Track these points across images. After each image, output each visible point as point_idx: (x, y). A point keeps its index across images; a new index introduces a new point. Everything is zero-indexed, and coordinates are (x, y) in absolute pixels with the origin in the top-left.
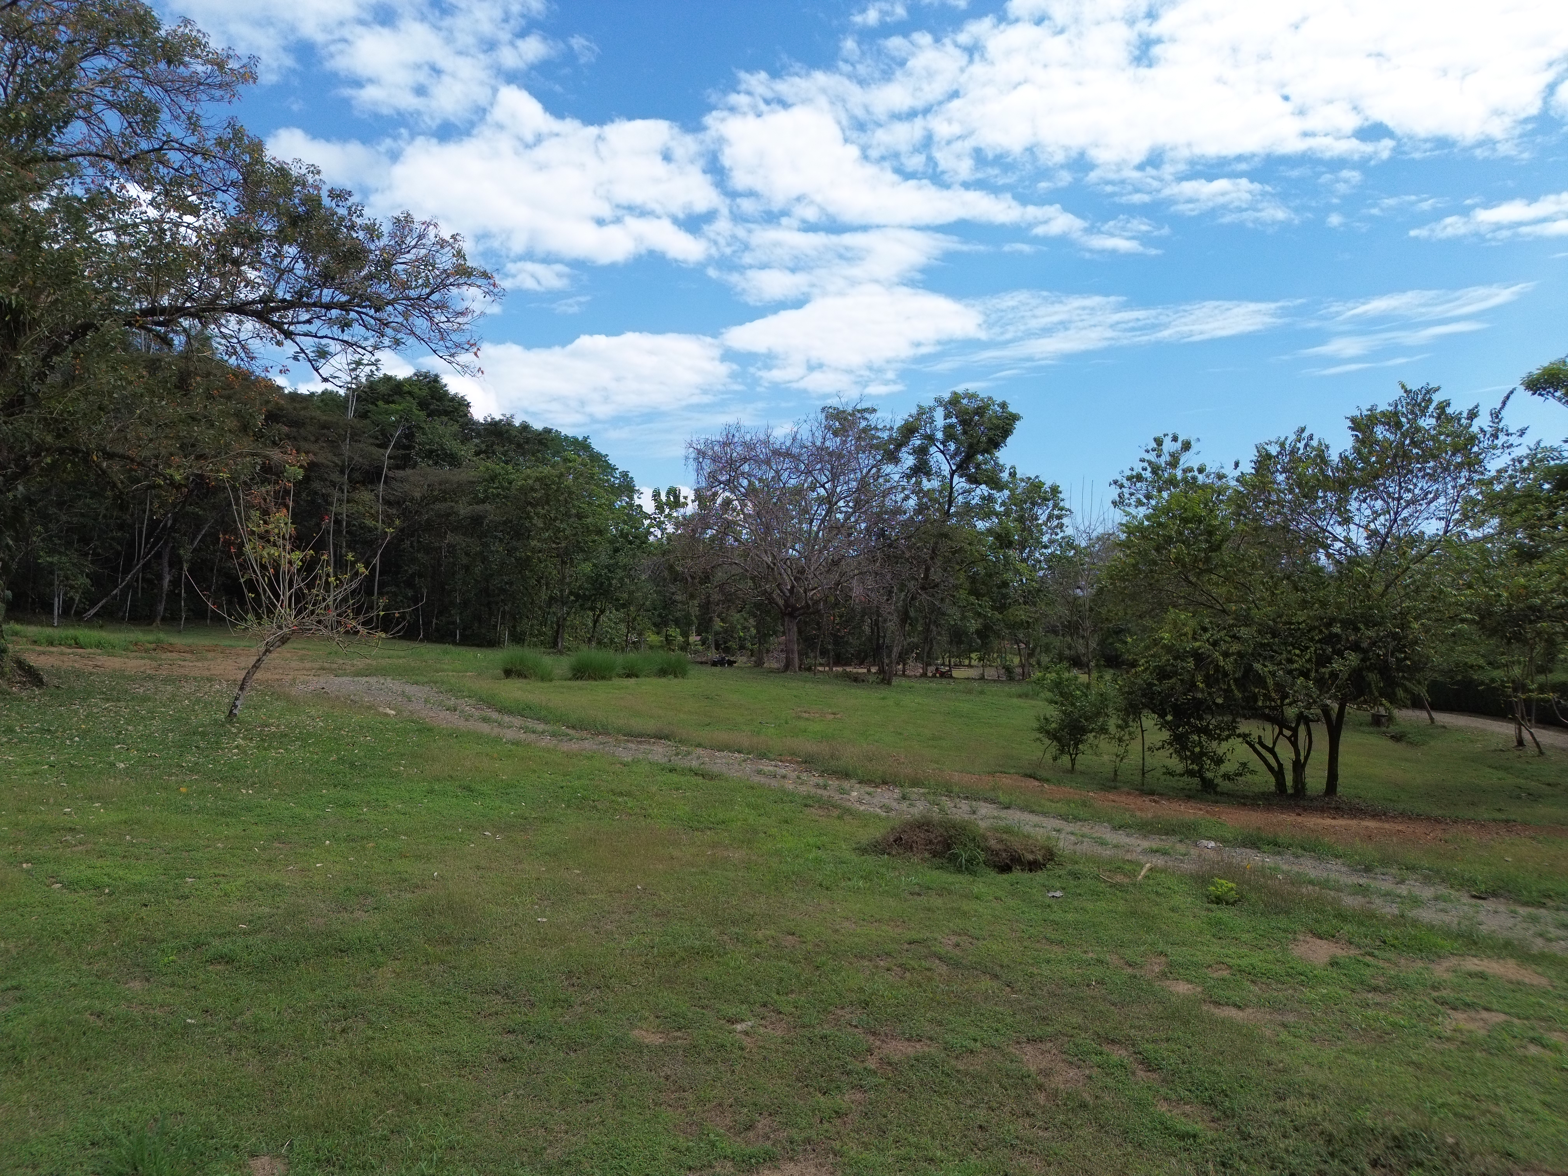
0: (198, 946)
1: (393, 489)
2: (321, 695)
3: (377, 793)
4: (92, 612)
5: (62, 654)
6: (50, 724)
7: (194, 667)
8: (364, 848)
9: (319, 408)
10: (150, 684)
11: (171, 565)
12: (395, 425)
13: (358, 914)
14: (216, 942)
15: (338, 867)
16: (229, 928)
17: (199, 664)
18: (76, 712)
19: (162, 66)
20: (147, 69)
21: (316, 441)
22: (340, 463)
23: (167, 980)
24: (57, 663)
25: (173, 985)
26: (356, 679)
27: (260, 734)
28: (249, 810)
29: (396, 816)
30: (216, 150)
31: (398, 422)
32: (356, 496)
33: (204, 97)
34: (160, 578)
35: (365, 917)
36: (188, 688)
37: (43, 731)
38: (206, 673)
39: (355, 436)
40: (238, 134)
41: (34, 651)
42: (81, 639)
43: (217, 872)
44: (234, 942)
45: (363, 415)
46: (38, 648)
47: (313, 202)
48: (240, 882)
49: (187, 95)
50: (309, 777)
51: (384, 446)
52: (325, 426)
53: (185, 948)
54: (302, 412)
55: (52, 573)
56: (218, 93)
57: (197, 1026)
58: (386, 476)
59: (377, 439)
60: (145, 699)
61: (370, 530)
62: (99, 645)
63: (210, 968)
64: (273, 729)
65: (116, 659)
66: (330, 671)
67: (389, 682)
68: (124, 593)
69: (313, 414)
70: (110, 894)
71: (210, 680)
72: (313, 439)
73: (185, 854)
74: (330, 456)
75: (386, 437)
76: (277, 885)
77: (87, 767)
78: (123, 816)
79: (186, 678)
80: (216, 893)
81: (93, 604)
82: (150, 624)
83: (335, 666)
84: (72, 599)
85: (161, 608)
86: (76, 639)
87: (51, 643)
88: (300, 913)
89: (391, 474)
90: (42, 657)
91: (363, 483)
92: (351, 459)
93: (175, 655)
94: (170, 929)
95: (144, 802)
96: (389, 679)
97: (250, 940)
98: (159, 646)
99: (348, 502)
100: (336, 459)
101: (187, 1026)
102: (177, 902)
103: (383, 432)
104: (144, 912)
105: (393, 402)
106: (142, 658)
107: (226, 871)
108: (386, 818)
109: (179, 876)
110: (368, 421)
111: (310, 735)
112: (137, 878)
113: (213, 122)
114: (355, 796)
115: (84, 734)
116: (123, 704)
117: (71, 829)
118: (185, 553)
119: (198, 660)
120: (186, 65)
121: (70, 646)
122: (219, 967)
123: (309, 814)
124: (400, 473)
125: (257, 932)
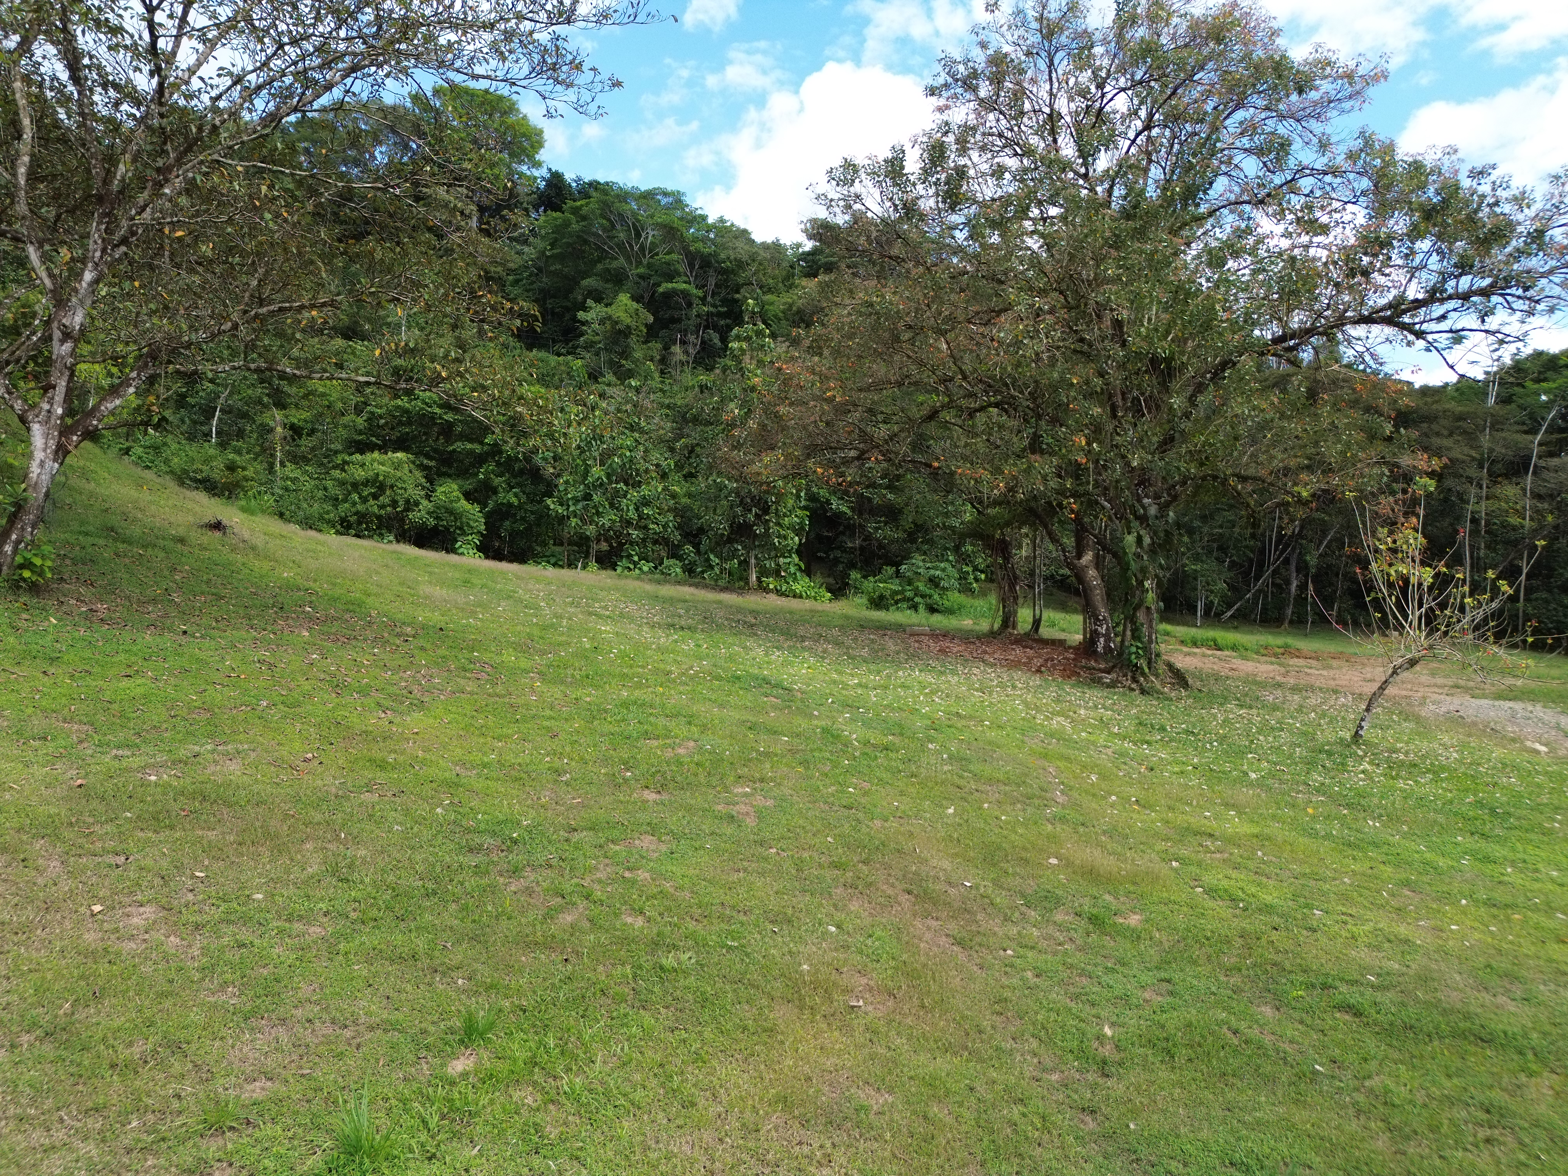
0: (1325, 987)
1: (1545, 480)
2: (1455, 720)
3: (1525, 852)
4: (1229, 614)
5: (1204, 656)
6: (1194, 727)
7: (1318, 675)
8: (1508, 920)
9: (1453, 398)
10: (1279, 693)
11: (1298, 571)
12: (1548, 406)
13: (1501, 999)
14: (1343, 988)
15: (1477, 936)
16: (1356, 976)
17: (1325, 673)
18: (1215, 717)
19: (1294, 97)
20: (1281, 107)
21: (1451, 435)
22: (1478, 456)
23: (1296, 1015)
24: (1200, 665)
25: (1301, 1022)
26: (1497, 703)
27: (1388, 760)
28: (1376, 845)
29: (1550, 886)
30: (1346, 166)
31: (1551, 402)
32: (1498, 490)
33: (1335, 113)
34: (1288, 582)
35: (1512, 1007)
36: (1314, 700)
37: (1188, 732)
38: (1332, 683)
39: (1497, 425)
40: (1368, 141)
41: (1181, 651)
42: (1219, 641)
43: (1344, 910)
44: (1362, 995)
45: (1505, 400)
46: (1185, 649)
47: (1451, 190)
48: (1367, 927)
49: (1318, 117)
50: (1441, 819)
51: (1534, 431)
52: (1461, 418)
53: (1313, 986)
54: (1434, 407)
55: (1196, 579)
56: (1347, 105)
57: (1325, 1076)
58: (1535, 466)
59: (1524, 424)
60: (1275, 708)
61: (1514, 528)
62: (1234, 648)
63: (1338, 1015)
64: (1402, 757)
65: (1250, 664)
66: (1466, 690)
67: (1538, 710)
68: (1256, 598)
69: (1447, 406)
70: (1245, 909)
71: (1335, 692)
72: (1446, 433)
73: (1312, 883)
74: (1466, 450)
75: (1536, 421)
76: (1407, 941)
77: (1224, 773)
78: (1256, 830)
79: (1311, 688)
80: (1344, 933)
81: (1230, 606)
82: (1279, 627)
83: (1471, 684)
84: (1212, 602)
85: (1289, 612)
86: (1215, 641)
87: (1195, 644)
88: (1433, 980)
89: (1542, 463)
90: (1188, 658)
91: (1506, 476)
92: (1491, 451)
93: (1301, 662)
94: (1299, 961)
95: (1274, 817)
96: (1539, 707)
97: (1379, 997)
98: (1288, 651)
99: (1487, 498)
100: (1473, 453)
101: (1315, 1072)
102: (1305, 932)
103: (1532, 416)
104: (1275, 936)
105: (1545, 380)
106: (1272, 663)
107: (1353, 911)
108: (1537, 886)
109: (1307, 906)
110: (1513, 406)
111: (1443, 768)
112: (1268, 899)
113: (1342, 136)
114: (1498, 851)
115: (1222, 739)
116: (1254, 711)
117: (1211, 835)
118: (1312, 559)
119: (1324, 668)
120: (1317, 89)
121: (1209, 648)
122: (1347, 1017)
123: (1441, 862)
124: (1554, 462)
125: (1386, 988)
